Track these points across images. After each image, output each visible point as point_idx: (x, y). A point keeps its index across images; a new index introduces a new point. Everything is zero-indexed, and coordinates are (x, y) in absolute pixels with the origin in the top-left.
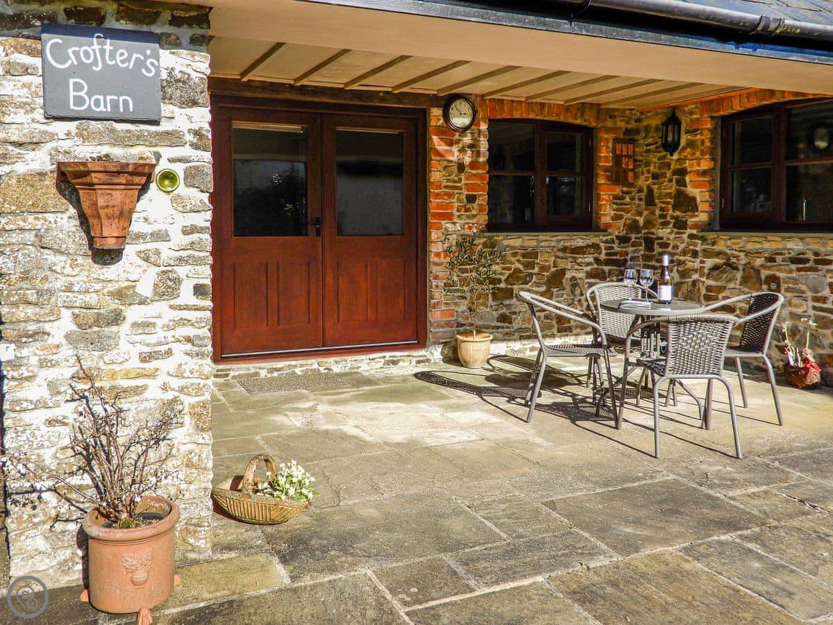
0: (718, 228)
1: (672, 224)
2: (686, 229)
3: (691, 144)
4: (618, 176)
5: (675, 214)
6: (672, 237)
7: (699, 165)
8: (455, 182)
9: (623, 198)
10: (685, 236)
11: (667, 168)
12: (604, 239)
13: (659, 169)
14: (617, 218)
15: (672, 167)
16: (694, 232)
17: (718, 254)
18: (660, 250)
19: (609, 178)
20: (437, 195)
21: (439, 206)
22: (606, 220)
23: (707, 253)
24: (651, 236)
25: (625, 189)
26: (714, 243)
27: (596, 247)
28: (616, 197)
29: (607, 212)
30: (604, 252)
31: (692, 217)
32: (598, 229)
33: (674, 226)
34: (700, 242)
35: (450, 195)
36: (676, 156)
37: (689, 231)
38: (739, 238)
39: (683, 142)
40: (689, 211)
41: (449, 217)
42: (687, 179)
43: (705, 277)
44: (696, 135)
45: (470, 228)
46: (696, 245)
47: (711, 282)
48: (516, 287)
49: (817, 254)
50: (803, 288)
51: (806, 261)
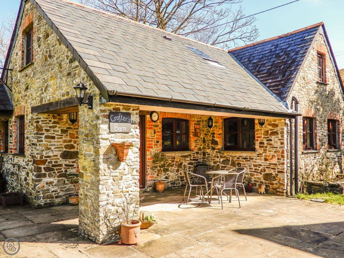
0: (224, 149)
1: (211, 148)
2: (215, 150)
3: (216, 126)
4: (196, 134)
5: (212, 146)
6: (211, 152)
7: (218, 132)
8: (153, 137)
9: (197, 141)
10: (215, 152)
11: (209, 132)
12: (193, 153)
13: (207, 132)
14: (196, 147)
15: (211, 132)
16: (218, 151)
18: (208, 156)
19: (193, 135)
20: (148, 141)
21: (149, 144)
22: (193, 147)
23: (221, 157)
24: (205, 152)
25: (198, 138)
26: (223, 154)
27: (190, 155)
28: (195, 141)
29: (193, 145)
30: (192, 157)
32: (191, 150)
34: (219, 154)
35: (152, 141)
36: (212, 129)
37: (216, 151)
38: (230, 152)
39: (214, 125)
40: (216, 145)
41: (152, 147)
42: (215, 135)
43: (221, 164)
44: (217, 124)
45: (157, 151)
46: (218, 154)
47: (223, 165)
48: (169, 168)
49: (250, 157)
50: (247, 166)
51: (248, 159)
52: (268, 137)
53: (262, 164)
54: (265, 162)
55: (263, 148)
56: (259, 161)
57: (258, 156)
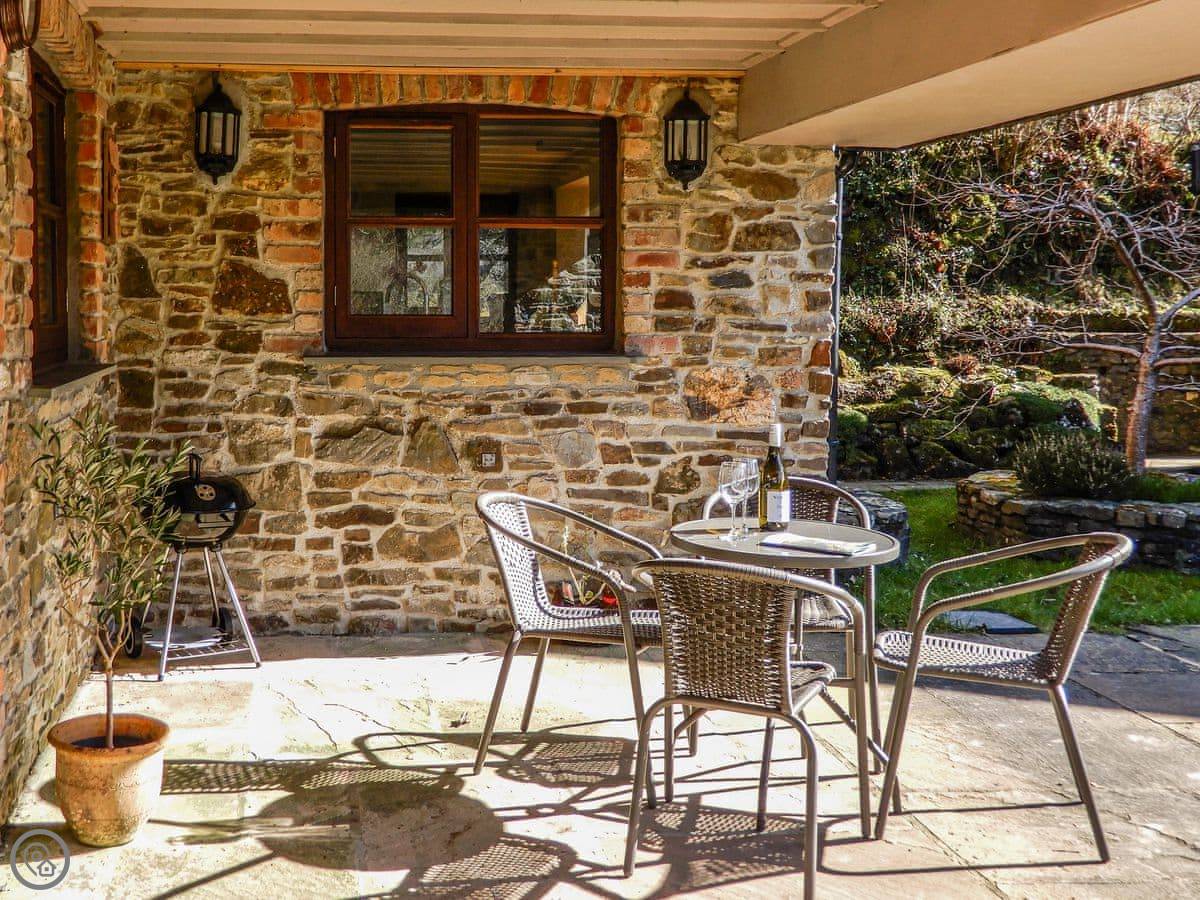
1: (213, 341)
3: (267, 162)
4: (109, 221)
5: (221, 318)
6: (214, 370)
9: (107, 277)
11: (196, 211)
13: (169, 209)
15: (210, 209)
16: (279, 357)
17: (348, 404)
18: (175, 402)
19: (100, 226)
23: (315, 404)
24: (144, 369)
25: (108, 254)
26: (335, 381)
31: (272, 324)
33: (221, 344)
36: (225, 184)
38: (409, 368)
39: (246, 156)
40: (264, 310)
42: (260, 239)
43: (312, 456)
44: (283, 144)
46: (283, 387)
47: (330, 466)
49: (576, 394)
50: (550, 457)
51: (555, 407)
52: (723, 262)
53: (671, 441)
54: (695, 424)
55: (679, 336)
56: (647, 419)
57: (643, 389)
